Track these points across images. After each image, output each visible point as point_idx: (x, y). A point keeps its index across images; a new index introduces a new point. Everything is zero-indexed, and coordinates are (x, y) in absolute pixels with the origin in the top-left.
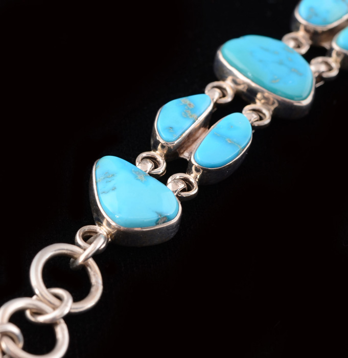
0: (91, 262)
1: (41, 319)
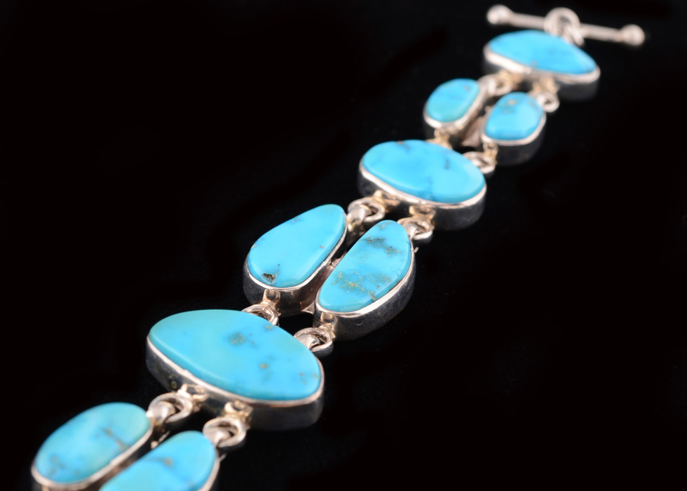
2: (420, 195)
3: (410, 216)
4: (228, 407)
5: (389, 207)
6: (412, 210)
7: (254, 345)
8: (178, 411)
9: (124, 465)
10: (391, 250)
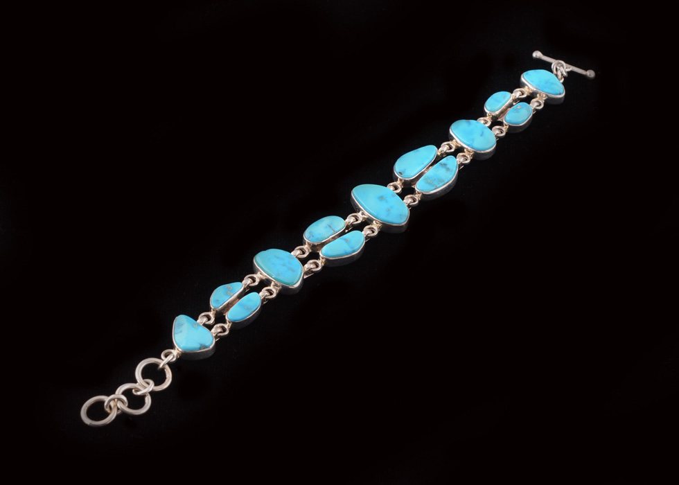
0: (167, 367)
1: (139, 393)
2: (468, 145)
3: (464, 152)
4: (374, 222)
5: (457, 147)
6: (465, 150)
7: (387, 201)
8: (357, 220)
9: (334, 238)
10: (448, 169)
